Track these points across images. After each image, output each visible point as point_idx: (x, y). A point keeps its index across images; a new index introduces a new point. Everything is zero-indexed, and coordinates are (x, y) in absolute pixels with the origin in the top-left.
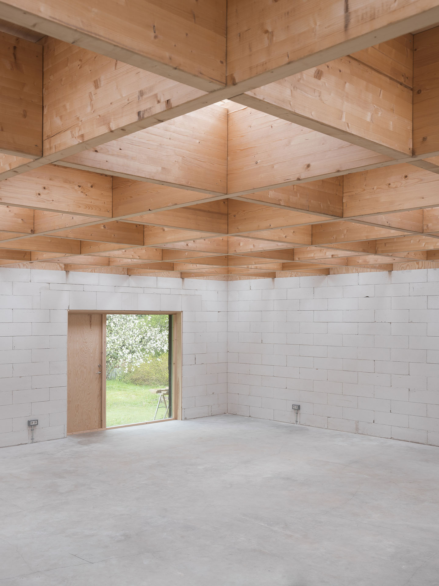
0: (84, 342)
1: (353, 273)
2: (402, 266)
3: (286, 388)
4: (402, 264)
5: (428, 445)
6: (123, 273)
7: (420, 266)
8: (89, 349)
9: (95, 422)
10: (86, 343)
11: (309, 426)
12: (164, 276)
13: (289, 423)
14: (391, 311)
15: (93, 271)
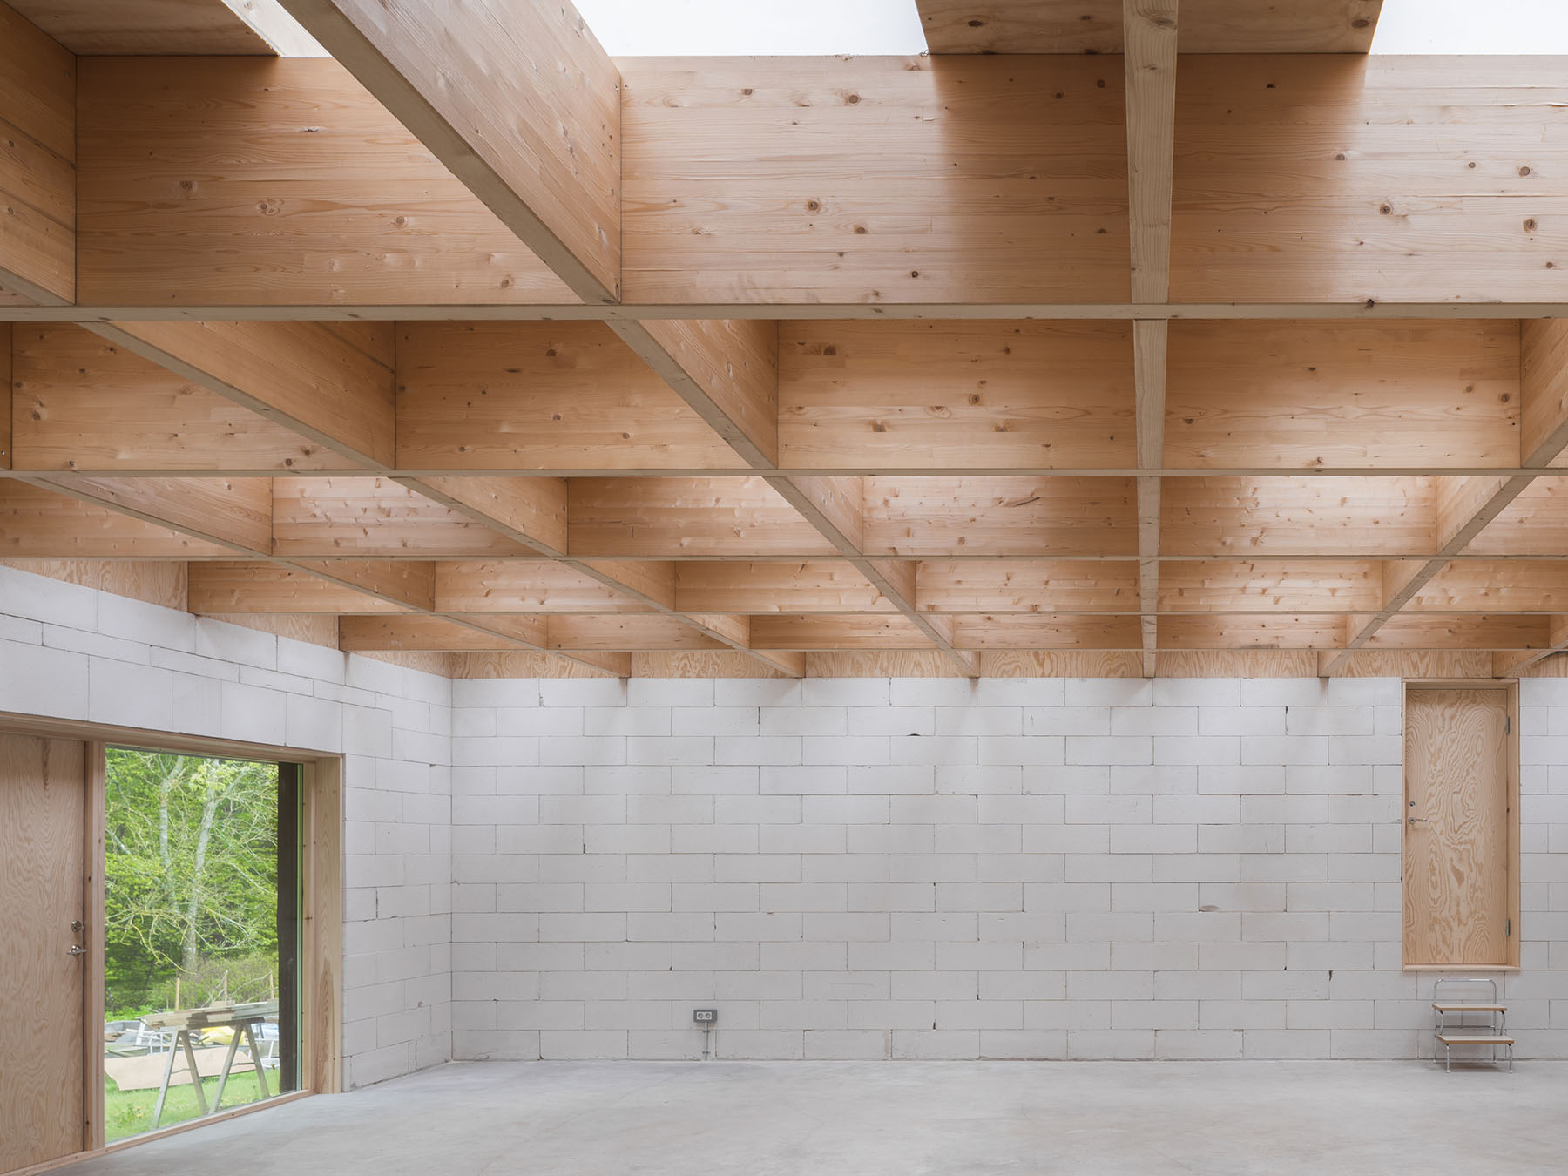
0: (21, 840)
1: (873, 676)
2: (1002, 669)
3: (671, 970)
4: (1003, 664)
5: (1070, 1060)
6: (174, 603)
7: (1047, 671)
8: (41, 867)
9: (63, 1130)
10: (29, 844)
11: (748, 1059)
12: (296, 637)
13: (682, 1060)
14: (978, 768)
15: (75, 578)
